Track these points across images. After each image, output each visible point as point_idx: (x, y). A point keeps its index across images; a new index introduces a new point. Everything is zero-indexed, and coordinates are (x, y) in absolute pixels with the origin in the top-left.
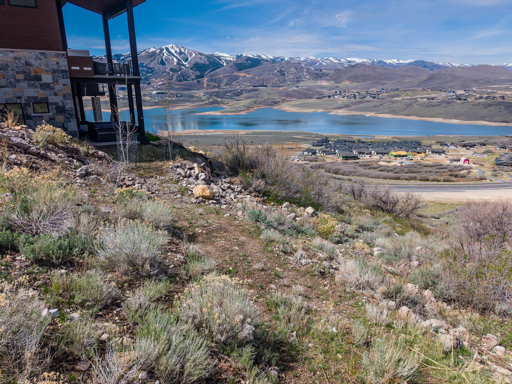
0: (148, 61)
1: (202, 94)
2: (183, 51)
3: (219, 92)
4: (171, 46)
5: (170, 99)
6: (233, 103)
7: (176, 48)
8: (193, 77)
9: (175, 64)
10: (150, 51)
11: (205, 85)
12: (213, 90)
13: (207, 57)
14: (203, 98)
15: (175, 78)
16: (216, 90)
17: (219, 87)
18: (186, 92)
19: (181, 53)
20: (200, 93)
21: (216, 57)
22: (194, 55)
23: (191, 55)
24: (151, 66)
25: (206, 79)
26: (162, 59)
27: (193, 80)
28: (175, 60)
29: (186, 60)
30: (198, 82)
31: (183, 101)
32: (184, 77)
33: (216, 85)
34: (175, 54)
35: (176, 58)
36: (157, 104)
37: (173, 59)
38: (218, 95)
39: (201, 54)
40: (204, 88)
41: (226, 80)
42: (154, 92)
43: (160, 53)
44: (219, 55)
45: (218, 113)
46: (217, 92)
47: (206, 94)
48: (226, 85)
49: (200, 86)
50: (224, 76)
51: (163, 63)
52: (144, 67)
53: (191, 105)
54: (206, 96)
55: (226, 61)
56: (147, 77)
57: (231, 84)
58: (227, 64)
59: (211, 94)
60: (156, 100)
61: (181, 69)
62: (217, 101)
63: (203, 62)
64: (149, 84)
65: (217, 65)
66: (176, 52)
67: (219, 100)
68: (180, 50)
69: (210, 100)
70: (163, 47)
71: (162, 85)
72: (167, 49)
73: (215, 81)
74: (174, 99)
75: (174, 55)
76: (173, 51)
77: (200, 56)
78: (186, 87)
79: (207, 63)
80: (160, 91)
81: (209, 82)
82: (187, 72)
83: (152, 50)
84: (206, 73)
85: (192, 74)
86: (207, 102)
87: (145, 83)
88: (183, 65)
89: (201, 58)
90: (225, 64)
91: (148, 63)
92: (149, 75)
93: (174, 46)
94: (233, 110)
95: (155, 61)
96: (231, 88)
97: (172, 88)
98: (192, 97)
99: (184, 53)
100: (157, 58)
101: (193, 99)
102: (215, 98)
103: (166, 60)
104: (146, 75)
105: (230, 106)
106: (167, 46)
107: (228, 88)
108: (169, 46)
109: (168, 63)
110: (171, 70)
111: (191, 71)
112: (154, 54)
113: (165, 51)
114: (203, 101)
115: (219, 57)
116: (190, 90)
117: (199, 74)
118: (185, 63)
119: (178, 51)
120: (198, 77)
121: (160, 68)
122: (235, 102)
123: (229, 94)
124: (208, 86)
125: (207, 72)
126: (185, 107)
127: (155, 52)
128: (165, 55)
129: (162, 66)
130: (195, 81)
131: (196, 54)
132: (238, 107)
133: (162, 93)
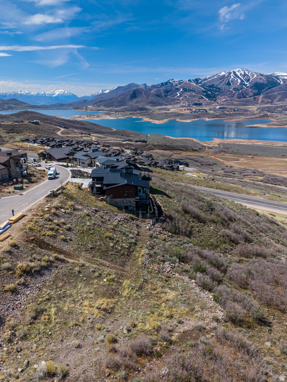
0: (218, 82)
1: (256, 109)
2: (247, 74)
3: (271, 107)
4: (238, 70)
5: (228, 113)
6: (281, 117)
7: (241, 72)
8: (251, 94)
9: (238, 84)
10: (221, 75)
11: (260, 101)
12: (266, 105)
13: (267, 77)
14: (256, 112)
15: (236, 95)
16: (269, 105)
17: (271, 103)
18: (242, 107)
19: (245, 75)
20: (254, 108)
21: (276, 77)
22: (256, 76)
23: (253, 76)
24: (220, 87)
25: (261, 97)
26: (229, 81)
27: (250, 97)
28: (239, 81)
29: (248, 81)
30: (254, 98)
31: (238, 114)
32: (243, 95)
33: (269, 101)
34: (240, 76)
35: (240, 79)
36: (218, 116)
37: (237, 80)
38: (269, 109)
39: (261, 75)
40: (258, 104)
41: (280, 97)
42: (218, 107)
43: (228, 76)
44: (278, 75)
45: (265, 126)
46: (269, 107)
47: (259, 109)
48: (279, 101)
49: (255, 102)
50: (277, 94)
51: (229, 84)
52: (214, 87)
53: (244, 117)
54: (258, 111)
55: (283, 80)
56: (215, 95)
57: (283, 100)
58: (284, 82)
59: (263, 109)
60: (217, 114)
61: (242, 88)
62: (267, 115)
63: (262, 82)
64: (215, 101)
65: (274, 84)
66: (241, 74)
67: (269, 114)
68: (245, 73)
69: (261, 114)
70: (232, 71)
71: (225, 101)
72: (234, 73)
73: (269, 97)
74: (231, 113)
75: (238, 77)
76: (238, 74)
77: (260, 77)
78: (244, 103)
79: (266, 82)
80: (222, 107)
81: (264, 98)
82: (246, 91)
83: (223, 73)
84: (262, 91)
85: (251, 92)
86: (258, 116)
87: (213, 100)
88: (245, 85)
89: (261, 79)
90: (282, 83)
91: (217, 85)
92: (217, 93)
93: (240, 70)
94: (279, 124)
95: (223, 83)
96: (282, 103)
97: (232, 104)
98: (246, 111)
99: (247, 75)
100: (225, 80)
101: (246, 113)
102: (266, 112)
103: (232, 81)
104: (214, 94)
105: (277, 119)
106: (235, 70)
107: (280, 104)
108: (236, 70)
109: (233, 83)
110: (235, 89)
111: (250, 90)
112: (224, 76)
113: (232, 74)
114: (255, 114)
115: (277, 77)
116: (246, 105)
117: (256, 92)
118: (246, 83)
119: (243, 73)
120: (255, 94)
121: (226, 88)
122: (284, 116)
123: (279, 109)
124: (262, 102)
125: (264, 90)
126: (239, 120)
127: (225, 75)
128: (232, 77)
129: (228, 86)
130: (252, 98)
131: (257, 76)
132: (285, 121)
133: (223, 108)
